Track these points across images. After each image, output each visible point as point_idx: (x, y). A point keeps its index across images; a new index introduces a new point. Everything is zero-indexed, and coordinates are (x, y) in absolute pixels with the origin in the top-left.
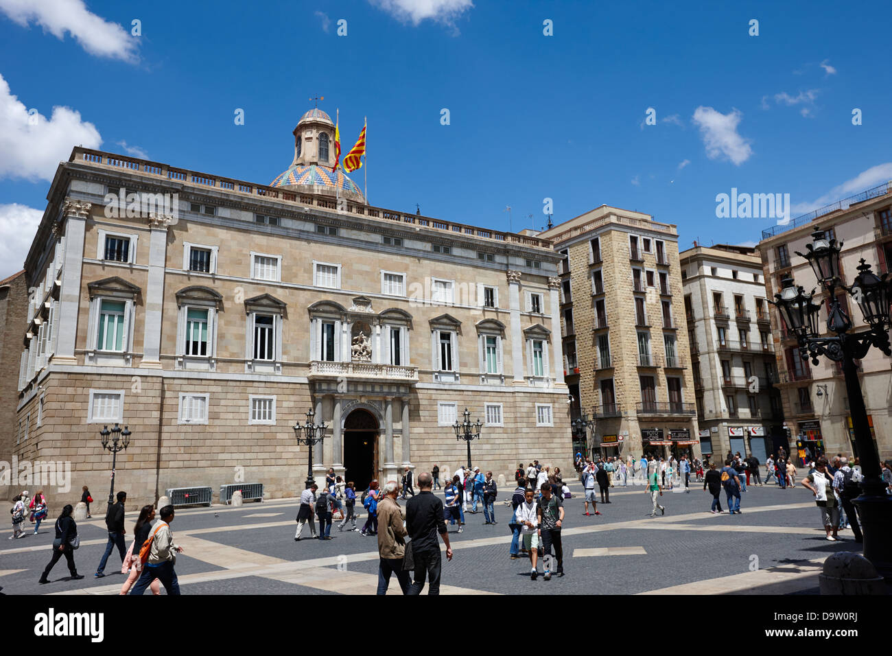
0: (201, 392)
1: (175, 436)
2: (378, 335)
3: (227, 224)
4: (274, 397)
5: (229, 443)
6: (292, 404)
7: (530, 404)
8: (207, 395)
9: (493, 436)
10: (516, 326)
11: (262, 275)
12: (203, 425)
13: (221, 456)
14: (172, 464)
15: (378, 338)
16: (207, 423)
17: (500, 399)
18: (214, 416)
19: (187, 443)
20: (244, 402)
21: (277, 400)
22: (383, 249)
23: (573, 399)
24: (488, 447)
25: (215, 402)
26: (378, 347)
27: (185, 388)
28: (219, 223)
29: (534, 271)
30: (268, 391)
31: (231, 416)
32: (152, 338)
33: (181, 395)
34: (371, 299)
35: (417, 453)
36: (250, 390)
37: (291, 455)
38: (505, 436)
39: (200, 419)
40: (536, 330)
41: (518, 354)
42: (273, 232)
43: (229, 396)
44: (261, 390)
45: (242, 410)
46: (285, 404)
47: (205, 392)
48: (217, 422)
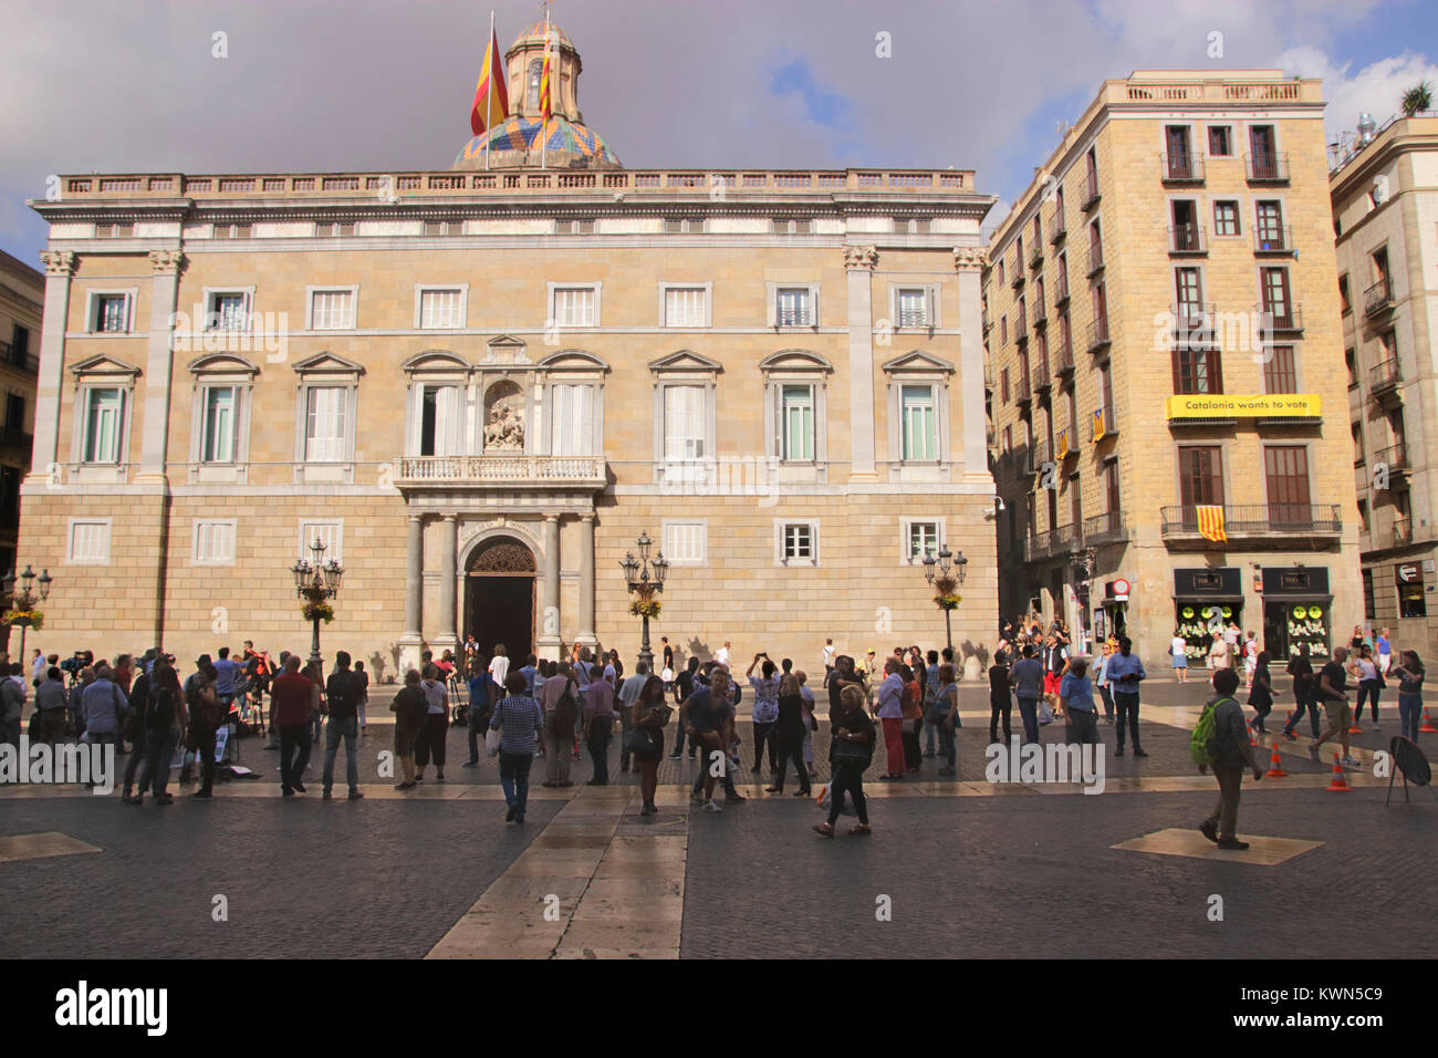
0: (225, 517)
1: (186, 583)
2: (539, 403)
3: (270, 248)
4: (341, 521)
5: (266, 594)
6: (370, 532)
7: (884, 520)
8: (234, 521)
9: (792, 584)
10: (859, 360)
11: (327, 320)
12: (229, 568)
13: (255, 615)
14: (183, 625)
15: (538, 409)
16: (233, 564)
17: (813, 511)
18: (244, 554)
19: (206, 594)
20: (290, 531)
21: (345, 526)
22: (554, 245)
23: (1002, 507)
24: (781, 605)
25: (245, 531)
26: (538, 424)
27: (201, 511)
28: (256, 249)
29: (912, 242)
30: (330, 511)
31: (269, 552)
32: (152, 441)
33: (196, 521)
34: (523, 337)
35: (611, 616)
36: (301, 511)
37: (367, 616)
38: (824, 584)
39: (224, 556)
40: (917, 364)
41: (862, 418)
42: (346, 247)
43: (269, 521)
44: (319, 511)
45: (288, 542)
46: (359, 532)
47: (230, 517)
48: (249, 562)
